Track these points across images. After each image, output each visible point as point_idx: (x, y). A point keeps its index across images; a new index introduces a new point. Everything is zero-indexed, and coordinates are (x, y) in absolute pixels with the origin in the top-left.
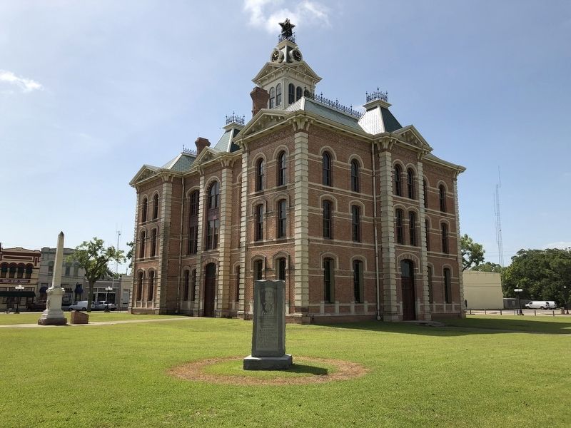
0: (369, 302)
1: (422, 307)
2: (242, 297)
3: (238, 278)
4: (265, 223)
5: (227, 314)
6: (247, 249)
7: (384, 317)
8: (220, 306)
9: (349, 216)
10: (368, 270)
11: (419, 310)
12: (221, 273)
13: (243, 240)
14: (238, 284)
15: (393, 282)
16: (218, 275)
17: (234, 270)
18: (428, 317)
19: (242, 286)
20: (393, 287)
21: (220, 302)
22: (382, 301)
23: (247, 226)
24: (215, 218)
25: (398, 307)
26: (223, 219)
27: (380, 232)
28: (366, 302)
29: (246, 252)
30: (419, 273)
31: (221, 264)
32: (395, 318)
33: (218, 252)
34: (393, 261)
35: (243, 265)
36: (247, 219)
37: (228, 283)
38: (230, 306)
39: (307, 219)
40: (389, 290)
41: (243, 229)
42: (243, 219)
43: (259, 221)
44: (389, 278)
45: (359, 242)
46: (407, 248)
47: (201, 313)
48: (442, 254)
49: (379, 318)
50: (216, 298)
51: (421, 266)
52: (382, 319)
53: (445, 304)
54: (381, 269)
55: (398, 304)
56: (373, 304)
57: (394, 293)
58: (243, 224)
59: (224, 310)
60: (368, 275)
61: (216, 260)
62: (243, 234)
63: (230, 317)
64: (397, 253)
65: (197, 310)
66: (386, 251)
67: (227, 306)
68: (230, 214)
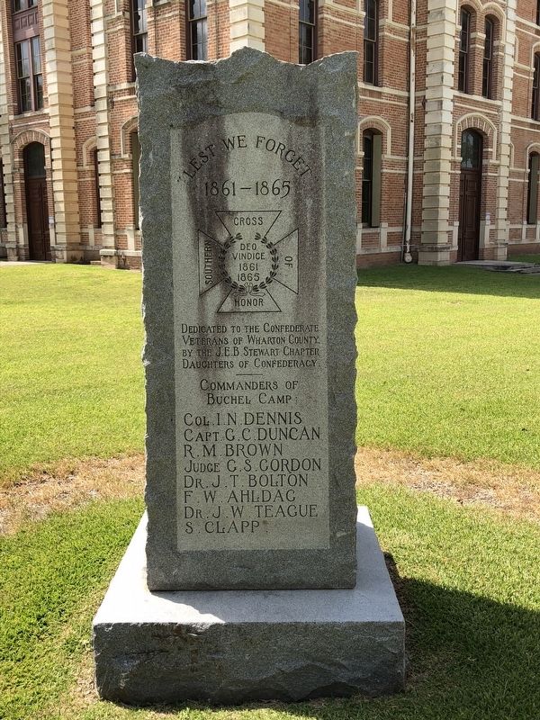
0: (390, 225)
1: (493, 233)
2: (107, 217)
3: (97, 175)
4: (151, 33)
5: (79, 254)
6: (111, 104)
7: (421, 255)
8: (62, 239)
9: (356, 19)
10: (393, 153)
11: (486, 241)
12: (57, 165)
13: (100, 80)
14: (97, 188)
15: (445, 179)
16: (52, 170)
17: (86, 158)
18: (502, 253)
19: (106, 193)
20: (444, 191)
21: (61, 228)
22: (417, 221)
23: (108, 44)
24: (30, 32)
25: (450, 233)
26: (49, 34)
27: (422, 62)
28: (384, 225)
29: (109, 110)
30: (493, 161)
31: (56, 143)
32: (444, 258)
33: (45, 116)
34: (447, 130)
35: (105, 143)
36: (108, 25)
37: (74, 187)
38: (84, 237)
39: (260, 16)
40: (435, 197)
41: (99, 53)
42: (97, 26)
43: (137, 28)
44: (436, 171)
45: (376, 85)
46: (476, 103)
47: (23, 252)
48: (530, 121)
49: (408, 258)
50: (51, 221)
51: (499, 144)
52: (415, 261)
53: (525, 227)
54: (420, 149)
55: (451, 228)
56: (399, 229)
57: (445, 202)
58: (98, 40)
59: (71, 246)
60: (393, 164)
61: (43, 135)
62: (100, 66)
63: (85, 261)
64: (456, 112)
65: (14, 246)
66: (435, 106)
67: (77, 239)
68: (66, 24)
